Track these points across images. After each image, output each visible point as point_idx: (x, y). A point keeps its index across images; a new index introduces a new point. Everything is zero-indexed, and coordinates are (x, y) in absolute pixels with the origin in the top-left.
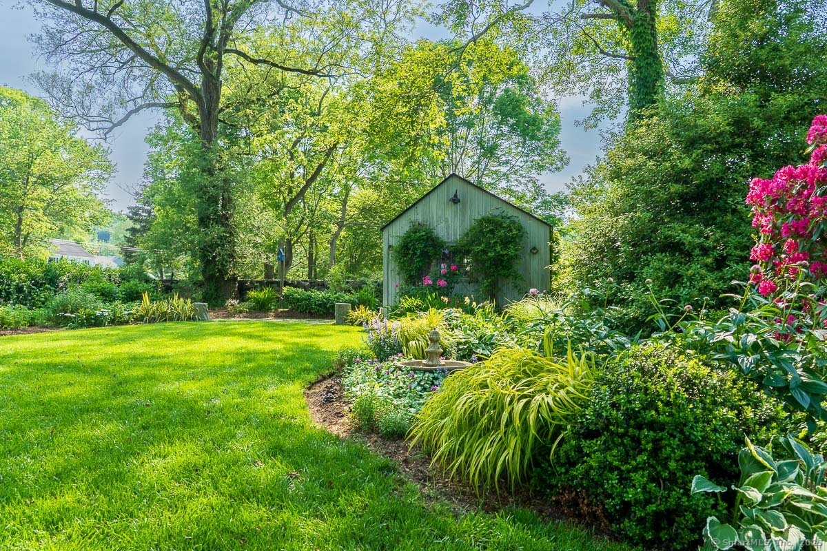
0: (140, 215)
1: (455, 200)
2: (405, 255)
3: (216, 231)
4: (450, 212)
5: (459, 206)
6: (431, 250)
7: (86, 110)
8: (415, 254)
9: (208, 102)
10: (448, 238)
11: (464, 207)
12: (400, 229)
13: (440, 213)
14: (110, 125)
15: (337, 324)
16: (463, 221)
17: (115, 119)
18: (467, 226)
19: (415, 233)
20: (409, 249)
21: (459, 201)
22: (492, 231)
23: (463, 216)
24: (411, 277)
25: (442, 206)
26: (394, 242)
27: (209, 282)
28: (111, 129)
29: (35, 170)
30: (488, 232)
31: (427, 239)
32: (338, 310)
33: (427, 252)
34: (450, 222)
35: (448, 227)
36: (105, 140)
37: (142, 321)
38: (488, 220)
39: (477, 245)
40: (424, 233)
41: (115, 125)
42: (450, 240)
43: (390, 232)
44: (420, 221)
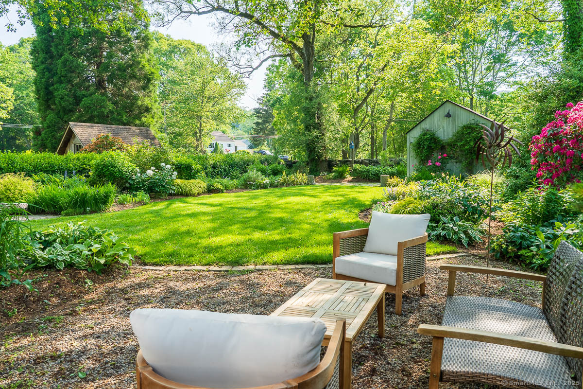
0: (261, 113)
1: (449, 115)
2: (419, 148)
3: (315, 133)
4: (445, 122)
5: (451, 119)
6: (433, 145)
7: (238, 61)
8: (424, 148)
9: (307, 56)
10: (444, 138)
11: (454, 120)
12: (416, 134)
13: (439, 123)
14: (251, 69)
15: (382, 186)
16: (453, 128)
17: (255, 66)
18: (456, 131)
19: (424, 136)
20: (421, 145)
21: (450, 116)
22: (469, 133)
23: (453, 124)
24: (422, 160)
25: (441, 119)
26: (413, 141)
27: (312, 162)
28: (252, 72)
29: (207, 93)
30: (467, 134)
31: (431, 138)
32: (382, 179)
33: (431, 147)
34: (445, 128)
35: (444, 131)
36: (249, 78)
37: (283, 185)
38: (467, 127)
39: (459, 142)
40: (429, 136)
41: (254, 69)
42: (445, 139)
43: (411, 134)
44: (428, 129)
